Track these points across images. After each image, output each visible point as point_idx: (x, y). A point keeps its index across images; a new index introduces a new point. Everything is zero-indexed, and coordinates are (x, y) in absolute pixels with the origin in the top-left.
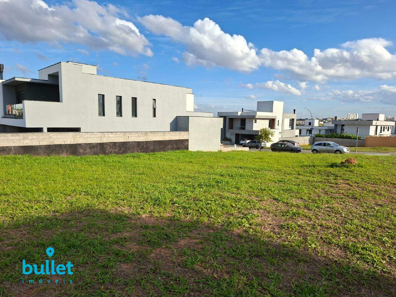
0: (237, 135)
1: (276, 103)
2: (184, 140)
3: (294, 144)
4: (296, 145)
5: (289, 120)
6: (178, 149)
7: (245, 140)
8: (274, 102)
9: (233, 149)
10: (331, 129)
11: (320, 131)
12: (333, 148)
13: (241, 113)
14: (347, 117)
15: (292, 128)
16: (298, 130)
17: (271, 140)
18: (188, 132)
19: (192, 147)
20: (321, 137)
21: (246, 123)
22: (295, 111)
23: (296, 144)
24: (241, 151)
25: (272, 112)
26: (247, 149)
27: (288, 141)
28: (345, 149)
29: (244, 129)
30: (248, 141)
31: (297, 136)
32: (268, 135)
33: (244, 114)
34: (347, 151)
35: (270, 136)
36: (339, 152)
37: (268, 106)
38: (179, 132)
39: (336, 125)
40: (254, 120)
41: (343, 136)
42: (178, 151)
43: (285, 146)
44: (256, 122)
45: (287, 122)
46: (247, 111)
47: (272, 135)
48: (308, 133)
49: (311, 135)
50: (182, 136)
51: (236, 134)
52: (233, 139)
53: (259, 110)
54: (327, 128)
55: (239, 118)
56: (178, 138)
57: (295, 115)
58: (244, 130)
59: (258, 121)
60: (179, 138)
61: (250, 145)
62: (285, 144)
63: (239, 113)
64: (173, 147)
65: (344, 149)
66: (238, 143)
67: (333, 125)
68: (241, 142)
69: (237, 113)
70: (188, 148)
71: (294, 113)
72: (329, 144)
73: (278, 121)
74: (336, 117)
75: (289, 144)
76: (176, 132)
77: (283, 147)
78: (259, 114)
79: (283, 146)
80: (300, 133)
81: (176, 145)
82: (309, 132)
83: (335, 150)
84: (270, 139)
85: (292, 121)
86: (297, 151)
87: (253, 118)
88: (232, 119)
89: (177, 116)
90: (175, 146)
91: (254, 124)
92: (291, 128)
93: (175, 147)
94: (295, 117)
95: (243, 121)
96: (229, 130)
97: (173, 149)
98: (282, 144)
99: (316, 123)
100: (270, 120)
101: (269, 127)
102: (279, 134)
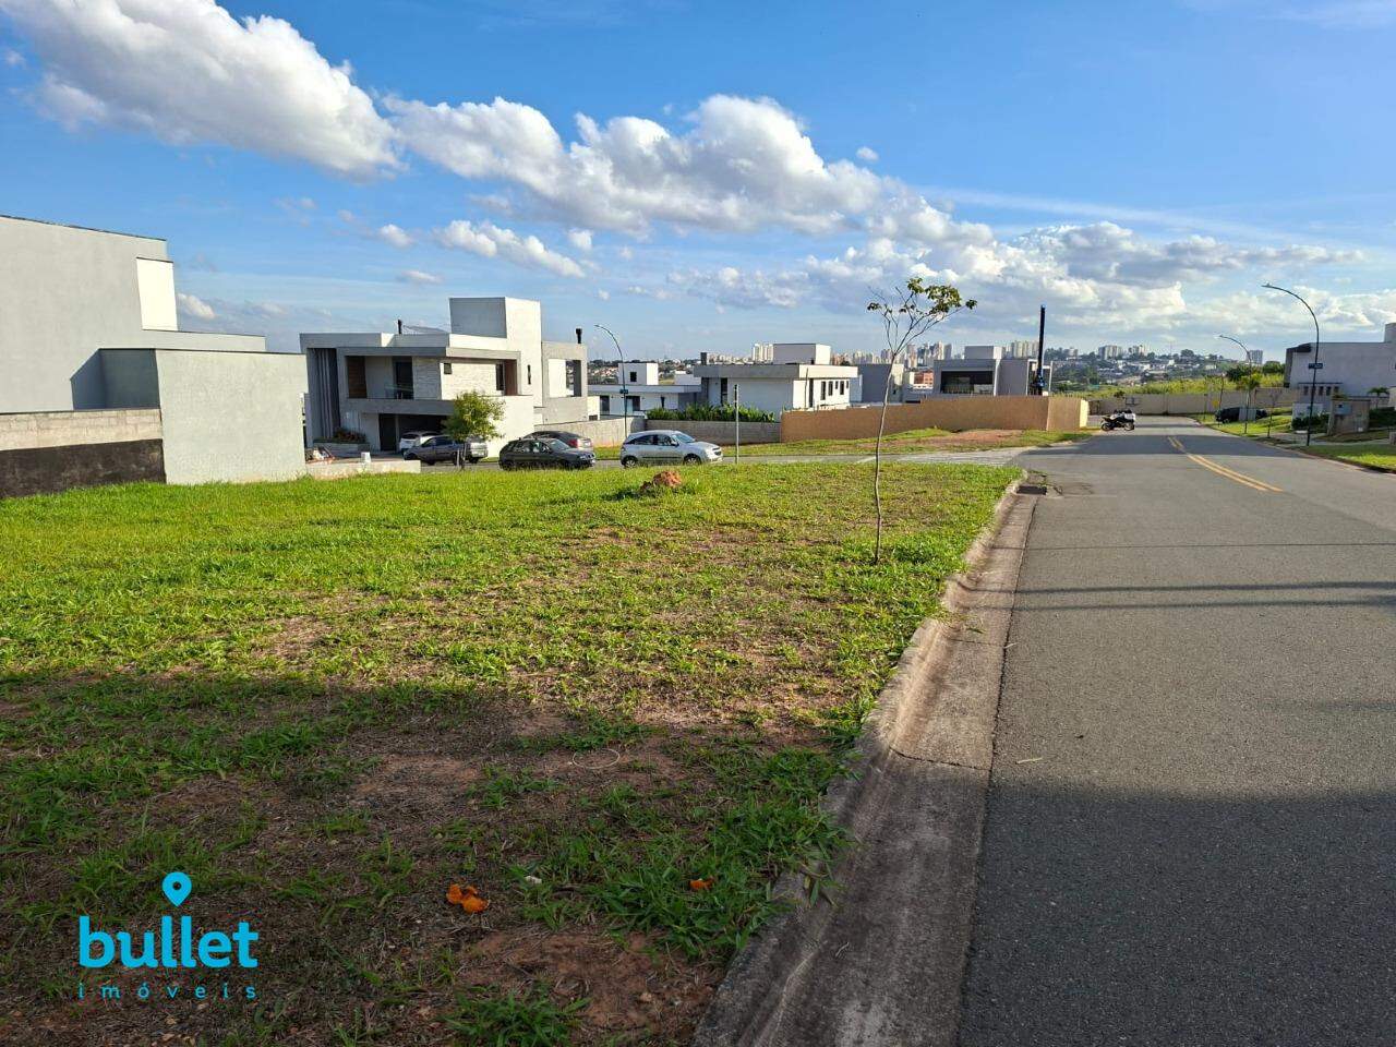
0: (386, 420)
1: (512, 305)
2: (141, 442)
3: (573, 444)
4: (581, 446)
5: (564, 364)
6: (116, 478)
7: (413, 437)
8: (507, 299)
9: (360, 471)
10: (695, 394)
11: (663, 399)
12: (678, 450)
13: (394, 339)
14: (750, 356)
15: (578, 393)
16: (597, 400)
17: (497, 431)
18: (156, 411)
19: (181, 469)
20: (665, 417)
21: (415, 373)
22: (582, 336)
23: (579, 442)
24: (391, 474)
25: (504, 335)
26: (414, 466)
27: (555, 435)
28: (710, 451)
29: (409, 395)
30: (423, 440)
31: (593, 418)
32: (485, 415)
33: (403, 343)
34: (716, 456)
35: (490, 419)
36: (694, 461)
37: (487, 315)
38: (114, 413)
39: (706, 381)
40: (442, 366)
41: (725, 412)
42: (114, 488)
43: (541, 450)
44: (448, 372)
45: (558, 370)
46: (412, 332)
47: (497, 414)
48: (630, 408)
49: (636, 413)
50: (130, 429)
51: (380, 415)
52: (373, 434)
53: (457, 329)
54: (682, 390)
55: (386, 357)
56: (114, 434)
57: (583, 347)
58: (409, 401)
59: (455, 367)
60: (118, 435)
61: (428, 452)
62: (543, 444)
63: (386, 340)
64: (95, 473)
65: (707, 451)
66: (388, 449)
67: (698, 381)
68: (403, 444)
69: (378, 337)
70: (161, 476)
71: (579, 342)
72: (668, 439)
73: (529, 367)
74: (704, 355)
75: (554, 442)
76: (99, 413)
77: (535, 455)
78: (459, 343)
79: (535, 450)
80: (605, 407)
81: (108, 463)
82: (634, 405)
83: (685, 453)
84: (493, 428)
85: (574, 365)
86: (581, 463)
87: (438, 357)
88: (362, 358)
89: (100, 350)
90: (100, 467)
91: (444, 377)
92: (572, 393)
93: (101, 475)
94: (582, 354)
95: (402, 366)
96: (353, 401)
97: (90, 481)
98: (532, 445)
99: (652, 375)
100: (501, 366)
101: (500, 387)
102: (535, 413)
